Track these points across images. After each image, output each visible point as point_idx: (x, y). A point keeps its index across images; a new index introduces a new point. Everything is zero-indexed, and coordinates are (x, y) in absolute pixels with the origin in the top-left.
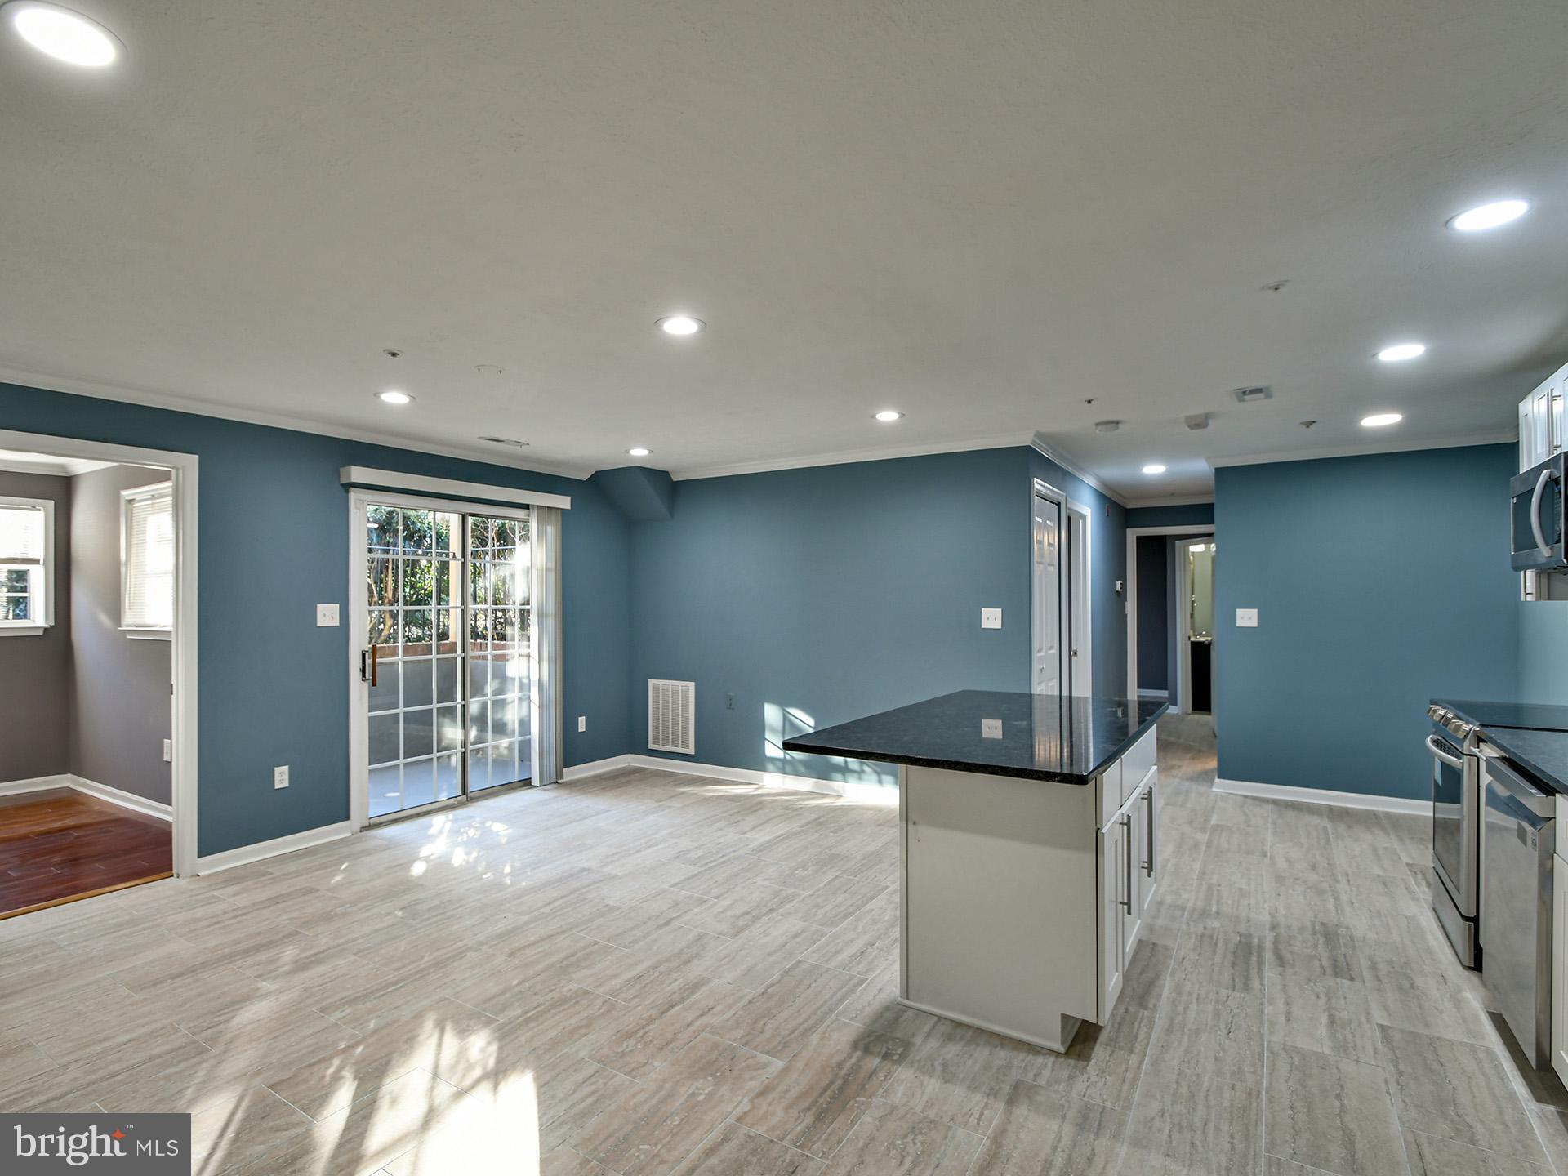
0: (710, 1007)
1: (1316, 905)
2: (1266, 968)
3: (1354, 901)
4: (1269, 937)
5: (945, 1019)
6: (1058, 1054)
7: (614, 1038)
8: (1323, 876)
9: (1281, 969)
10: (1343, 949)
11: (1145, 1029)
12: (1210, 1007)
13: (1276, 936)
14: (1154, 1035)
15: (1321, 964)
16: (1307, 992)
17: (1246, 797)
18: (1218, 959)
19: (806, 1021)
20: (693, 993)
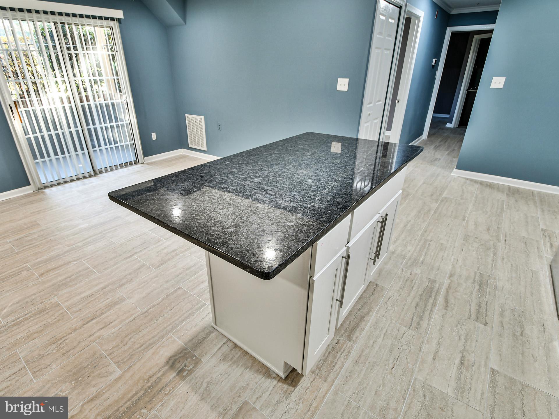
0: (111, 321)
1: (481, 259)
2: (436, 310)
3: (505, 256)
4: (447, 282)
5: (231, 341)
6: (280, 379)
7: (47, 342)
8: (492, 236)
9: (444, 311)
10: (487, 296)
11: (343, 360)
12: (390, 342)
13: (450, 283)
14: (346, 365)
15: (470, 310)
16: (454, 333)
17: (467, 179)
18: (409, 300)
19: (153, 337)
20: (109, 310)
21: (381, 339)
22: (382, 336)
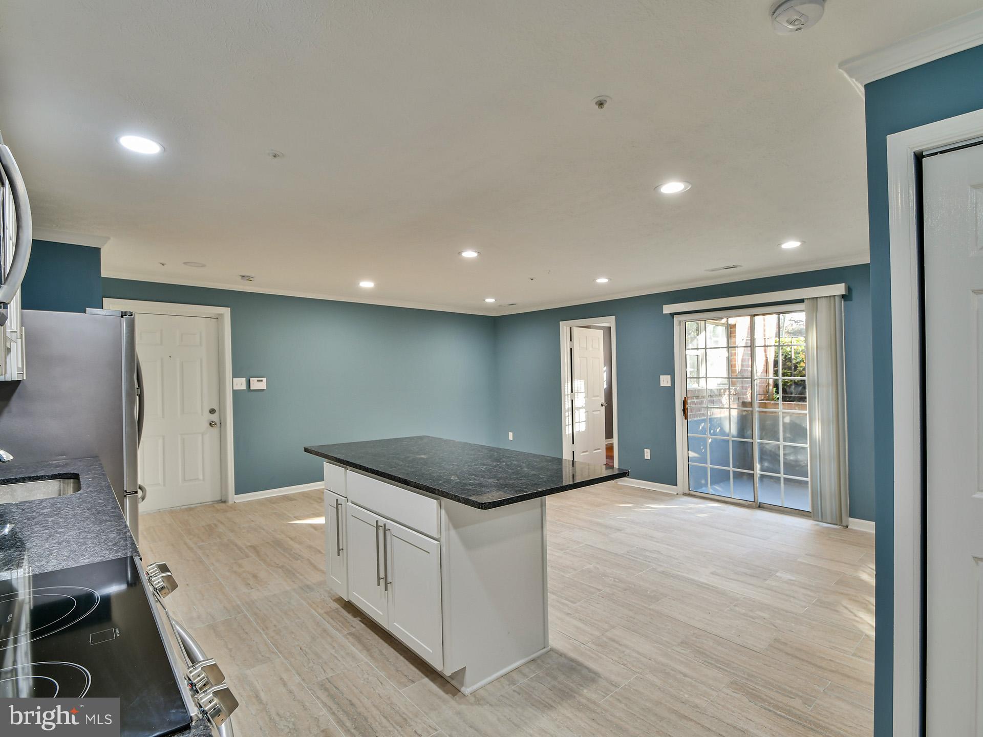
12: (325, 657)
14: (328, 625)
18: (367, 702)
21: (333, 653)
22: (336, 655)
